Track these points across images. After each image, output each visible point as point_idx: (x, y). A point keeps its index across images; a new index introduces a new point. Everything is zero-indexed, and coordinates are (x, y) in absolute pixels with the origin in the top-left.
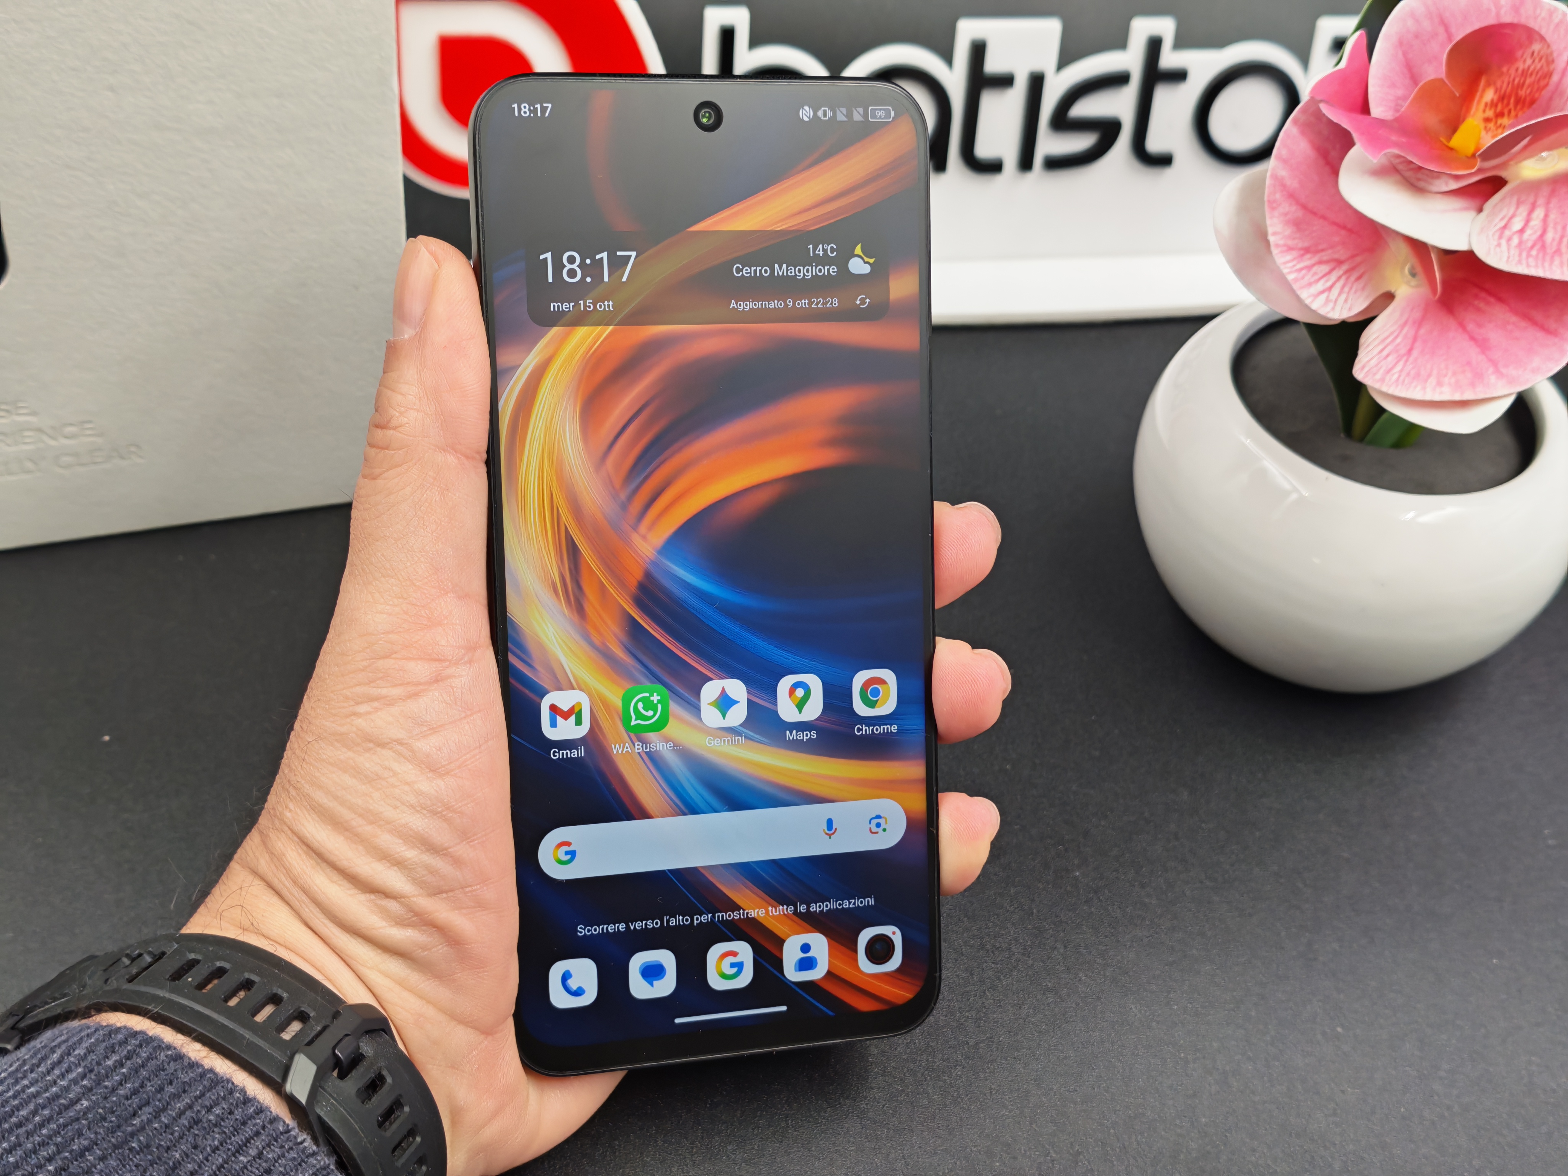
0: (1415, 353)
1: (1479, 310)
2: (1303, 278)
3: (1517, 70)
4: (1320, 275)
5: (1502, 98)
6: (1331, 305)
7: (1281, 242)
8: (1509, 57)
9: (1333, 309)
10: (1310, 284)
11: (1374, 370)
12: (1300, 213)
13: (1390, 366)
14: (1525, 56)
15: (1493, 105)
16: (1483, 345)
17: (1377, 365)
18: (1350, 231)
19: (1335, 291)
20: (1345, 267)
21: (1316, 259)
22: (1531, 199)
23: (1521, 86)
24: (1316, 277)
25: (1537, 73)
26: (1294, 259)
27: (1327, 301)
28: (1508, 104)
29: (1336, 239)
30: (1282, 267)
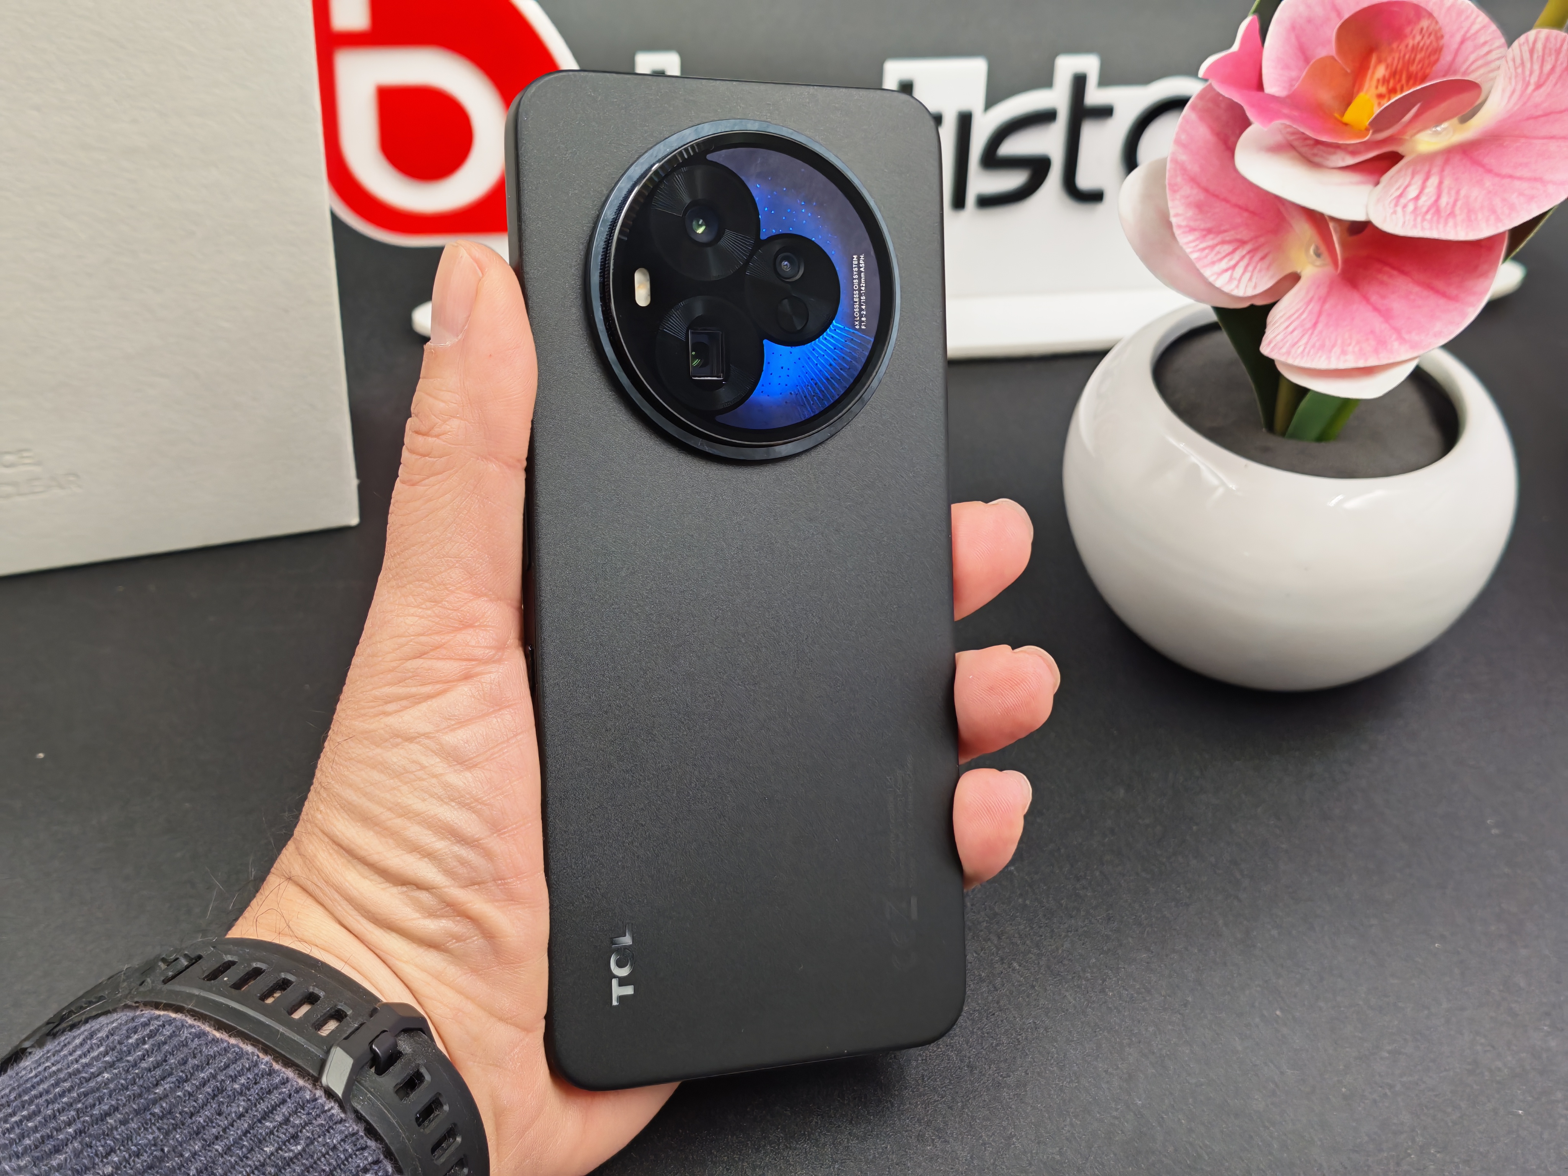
0: (1320, 326)
1: (1382, 283)
2: (1206, 257)
3: (1407, 46)
4: (1223, 254)
5: (1393, 74)
6: (1235, 283)
7: (1184, 223)
8: (1399, 34)
9: (1237, 287)
10: (1213, 263)
11: (1281, 344)
12: (1201, 196)
13: (1296, 340)
14: (1414, 32)
15: (1385, 81)
16: (1386, 315)
17: (1282, 340)
18: (1253, 213)
19: (1239, 270)
20: (1248, 247)
21: (1219, 239)
22: (1426, 168)
23: (1411, 62)
24: (1220, 256)
25: (1427, 48)
26: (1197, 239)
27: (1231, 279)
28: (1400, 80)
29: (1238, 220)
30: (1184, 247)
